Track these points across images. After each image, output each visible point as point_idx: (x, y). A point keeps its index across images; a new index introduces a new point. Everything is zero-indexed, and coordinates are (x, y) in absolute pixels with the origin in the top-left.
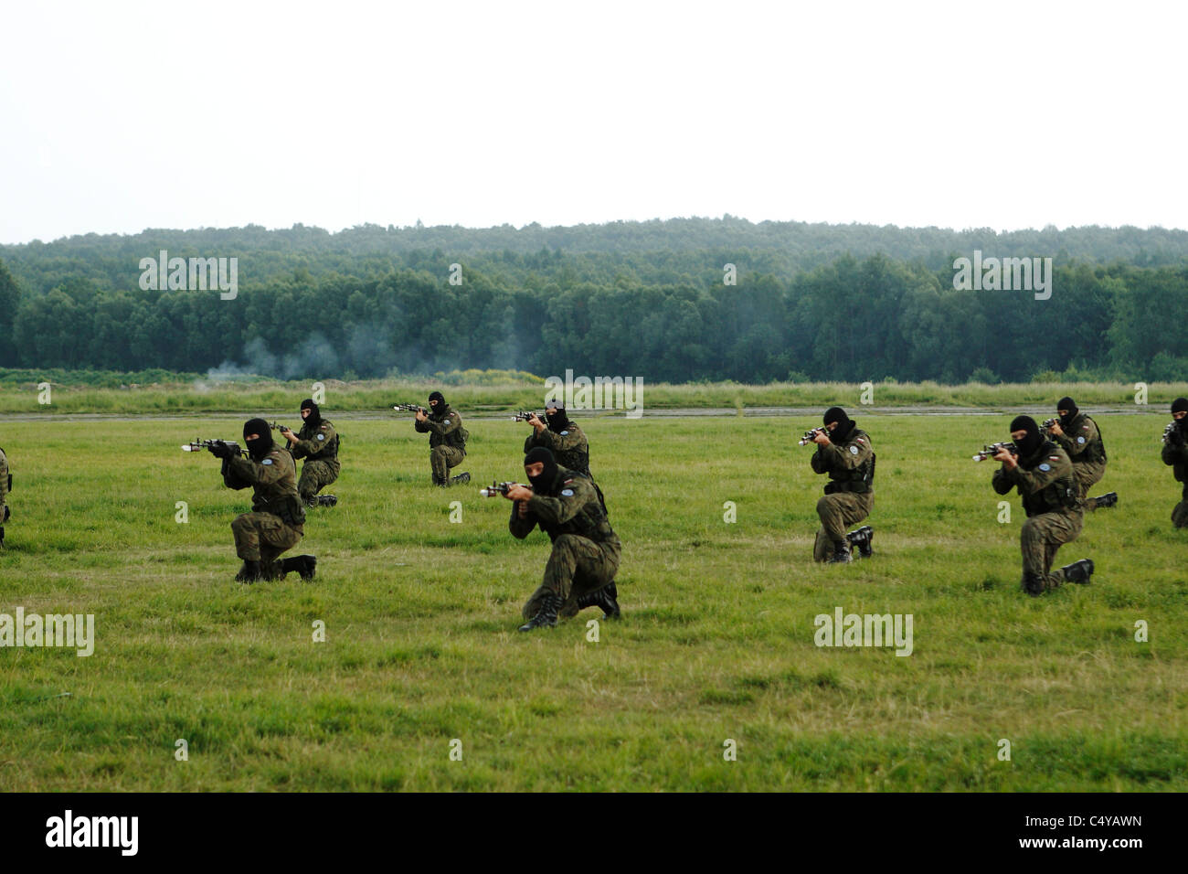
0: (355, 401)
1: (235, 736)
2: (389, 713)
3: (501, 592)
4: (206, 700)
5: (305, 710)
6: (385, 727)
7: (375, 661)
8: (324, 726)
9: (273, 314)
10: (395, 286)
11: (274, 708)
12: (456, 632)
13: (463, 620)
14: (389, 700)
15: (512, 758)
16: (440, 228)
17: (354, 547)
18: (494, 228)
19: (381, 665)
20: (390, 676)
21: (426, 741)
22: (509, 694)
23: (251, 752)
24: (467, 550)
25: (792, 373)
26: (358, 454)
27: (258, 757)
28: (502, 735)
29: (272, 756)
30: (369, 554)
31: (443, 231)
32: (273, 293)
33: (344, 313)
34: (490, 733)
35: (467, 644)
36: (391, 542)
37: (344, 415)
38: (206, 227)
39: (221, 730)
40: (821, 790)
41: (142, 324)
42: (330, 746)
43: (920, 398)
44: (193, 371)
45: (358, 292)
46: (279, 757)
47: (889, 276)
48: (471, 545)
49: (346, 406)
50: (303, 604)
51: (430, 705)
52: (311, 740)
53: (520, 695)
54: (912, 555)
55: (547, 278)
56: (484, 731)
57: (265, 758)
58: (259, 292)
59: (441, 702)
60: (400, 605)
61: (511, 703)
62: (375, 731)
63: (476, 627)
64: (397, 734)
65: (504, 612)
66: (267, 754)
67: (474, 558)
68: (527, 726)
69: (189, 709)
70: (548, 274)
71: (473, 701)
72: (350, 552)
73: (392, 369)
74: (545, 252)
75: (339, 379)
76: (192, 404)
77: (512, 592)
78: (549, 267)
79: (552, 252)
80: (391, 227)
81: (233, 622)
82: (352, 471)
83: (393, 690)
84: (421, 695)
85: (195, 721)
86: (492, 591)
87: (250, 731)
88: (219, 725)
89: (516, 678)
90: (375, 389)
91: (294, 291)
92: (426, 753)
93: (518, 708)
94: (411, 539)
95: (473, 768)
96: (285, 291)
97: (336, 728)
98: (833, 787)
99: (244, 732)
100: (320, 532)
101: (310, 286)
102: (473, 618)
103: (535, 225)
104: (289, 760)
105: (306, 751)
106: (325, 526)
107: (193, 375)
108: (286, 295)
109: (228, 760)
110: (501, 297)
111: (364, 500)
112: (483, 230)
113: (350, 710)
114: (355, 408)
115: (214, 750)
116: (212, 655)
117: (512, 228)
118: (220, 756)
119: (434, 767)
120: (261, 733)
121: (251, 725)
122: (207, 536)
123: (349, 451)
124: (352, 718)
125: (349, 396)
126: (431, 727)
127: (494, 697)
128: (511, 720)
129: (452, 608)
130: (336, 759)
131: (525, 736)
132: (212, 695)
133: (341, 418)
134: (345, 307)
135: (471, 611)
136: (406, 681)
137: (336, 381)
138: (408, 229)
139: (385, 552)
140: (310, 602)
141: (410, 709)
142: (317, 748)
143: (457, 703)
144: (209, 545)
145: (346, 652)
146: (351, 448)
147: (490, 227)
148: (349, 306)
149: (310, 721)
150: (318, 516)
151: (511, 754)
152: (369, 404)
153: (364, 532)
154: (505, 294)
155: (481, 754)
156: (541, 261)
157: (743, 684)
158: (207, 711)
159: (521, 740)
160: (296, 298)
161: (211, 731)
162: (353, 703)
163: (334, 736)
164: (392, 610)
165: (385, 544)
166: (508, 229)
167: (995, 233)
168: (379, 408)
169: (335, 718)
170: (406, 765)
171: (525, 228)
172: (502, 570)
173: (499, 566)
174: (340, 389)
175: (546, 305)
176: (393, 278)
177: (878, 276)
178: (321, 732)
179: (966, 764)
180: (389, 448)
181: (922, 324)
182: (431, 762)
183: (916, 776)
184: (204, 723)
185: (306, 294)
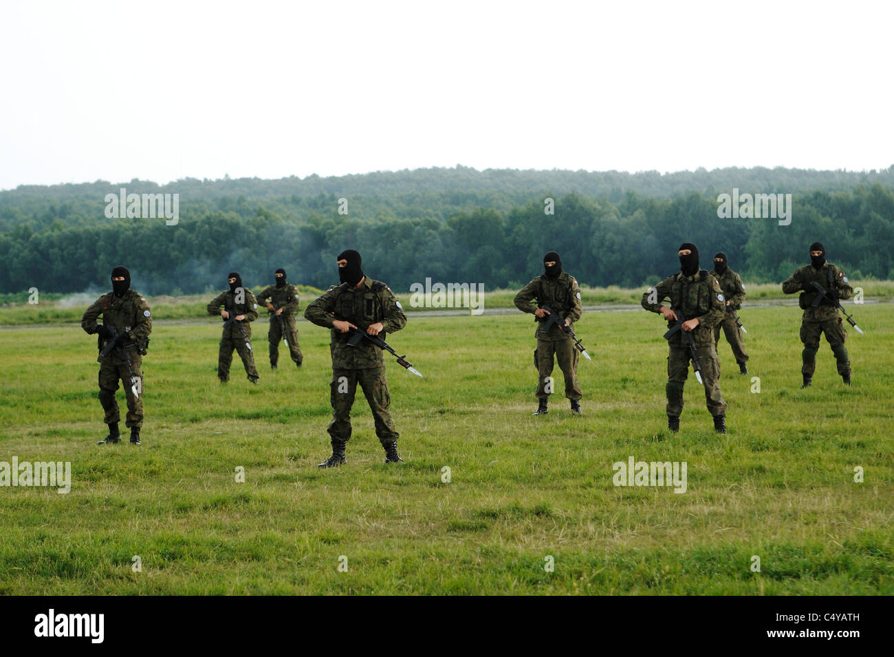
0: (181, 311)
1: (96, 565)
2: (213, 544)
3: (296, 451)
4: (73, 539)
5: (149, 544)
6: (210, 555)
7: (201, 506)
8: (163, 556)
9: (118, 248)
10: (209, 224)
11: (126, 543)
12: (262, 482)
13: (267, 473)
14: (212, 535)
15: (306, 576)
16: (243, 180)
17: (184, 421)
18: (284, 179)
19: (206, 508)
20: (213, 517)
21: (242, 565)
22: (304, 528)
23: (108, 577)
24: (269, 421)
25: (511, 283)
26: (185, 351)
28: (299, 559)
29: (125, 578)
30: (195, 426)
31: (245, 182)
32: (117, 232)
33: (171, 245)
34: (289, 558)
35: (270, 491)
36: (211, 416)
37: (174, 322)
38: (65, 183)
39: (85, 561)
40: (540, 593)
41: (18, 257)
42: (168, 570)
43: (608, 299)
44: (57, 291)
45: (181, 229)
46: (130, 580)
47: (582, 208)
48: (272, 417)
49: (174, 315)
50: (146, 465)
51: (244, 538)
52: (154, 566)
53: (311, 529)
54: (604, 415)
55: (325, 215)
56: (285, 556)
57: (120, 581)
58: (107, 231)
59: (252, 535)
60: (219, 463)
61: (305, 534)
62: (202, 558)
63: (277, 478)
64: (219, 559)
65: (298, 467)
66: (121, 578)
67: (275, 427)
68: (317, 551)
69: (61, 545)
70: (325, 212)
71: (277, 534)
72: (180, 425)
73: (209, 287)
74: (322, 196)
75: (169, 295)
76: (58, 316)
77: (304, 451)
78: (326, 208)
79: (328, 195)
80: (206, 180)
81: (93, 480)
82: (180, 363)
83: (216, 527)
84: (237, 530)
85: (65, 554)
86: (288, 451)
87: (108, 561)
88: (84, 557)
89: (308, 515)
90: (196, 302)
91: (133, 229)
92: (241, 574)
93: (310, 538)
94: (226, 414)
95: (277, 584)
96: (126, 230)
97: (173, 557)
98: (549, 591)
99: (103, 562)
100: (157, 410)
101: (145, 225)
102: (275, 472)
103: (314, 176)
104: (137, 582)
105: (150, 575)
106: (161, 405)
107: (58, 295)
108: (127, 233)
109: (91, 583)
110: (290, 231)
111: (190, 385)
112: (275, 181)
113: (183, 543)
114: (182, 316)
115: (81, 577)
116: (78, 504)
117: (297, 178)
118: (85, 581)
119: (248, 584)
120: (116, 562)
121: (108, 556)
122: (71, 415)
123: (178, 349)
124: (185, 549)
125: (177, 308)
126: (245, 554)
127: (292, 530)
128: (305, 547)
129: (259, 464)
130: (174, 580)
131: (316, 559)
132: (78, 535)
133: (172, 325)
134: (172, 241)
135: (273, 466)
136: (226, 520)
137: (167, 297)
138: (219, 181)
139: (207, 424)
140: (150, 463)
141: (229, 541)
142: (159, 572)
143: (264, 536)
144: (73, 422)
145: (179, 500)
146: (180, 346)
148: (175, 240)
149: (153, 552)
150: (156, 398)
151: (305, 573)
152: (192, 314)
153: (190, 409)
154: (293, 228)
155: (283, 573)
156: (320, 202)
157: (479, 516)
158: (75, 547)
159: (313, 562)
160: (135, 235)
161: (78, 561)
162: (185, 538)
163: (172, 563)
164: (213, 467)
165: (207, 418)
166: (294, 179)
167: (659, 174)
169: (172, 550)
170: (227, 583)
171: (307, 179)
172: (295, 435)
173: (293, 432)
174: (170, 302)
175: (325, 237)
176: (208, 218)
177: (572, 207)
178: (162, 561)
179: (648, 570)
180: (208, 346)
181: (607, 243)
182: (245, 580)
183: (610, 581)
184: (72, 556)
185: (142, 231)
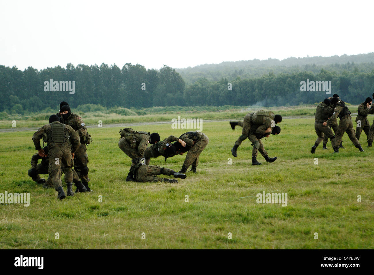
0: (289, 113)
1: (258, 218)
2: (305, 210)
3: (338, 171)
4: (248, 207)
5: (279, 210)
6: (304, 215)
7: (300, 195)
8: (285, 215)
9: (263, 86)
10: (301, 76)
11: (269, 210)
12: (325, 185)
13: (326, 181)
14: (305, 206)
15: (345, 224)
16: (315, 57)
17: (292, 159)
18: (332, 57)
19: (302, 196)
20: (304, 199)
21: (317, 219)
22: (343, 204)
23: (263, 223)
24: (327, 159)
26: (291, 130)
27: (265, 225)
28: (341, 217)
29: (270, 224)
30: (296, 161)
31: (315, 58)
32: (263, 80)
33: (285, 85)
34: (337, 216)
35: (328, 188)
36: (303, 157)
37: (287, 117)
38: (241, 60)
39: (253, 216)
41: (222, 91)
42: (287, 221)
44: (238, 105)
45: (290, 79)
46: (271, 225)
48: (328, 157)
49: (287, 115)
50: (276, 177)
51: (318, 208)
52: (281, 219)
53: (346, 204)
55: (350, 72)
56: (335, 216)
57: (267, 225)
58: (259, 80)
59: (321, 207)
60: (307, 177)
61: (344, 207)
62: (301, 216)
63: (332, 183)
64: (308, 217)
65: (340, 178)
66: (268, 224)
67: (330, 161)
68: (349, 214)
69: (243, 210)
70: (350, 70)
71: (332, 206)
72: (290, 160)
73: (301, 102)
74: (348, 63)
75: (284, 106)
76: (239, 116)
77: (343, 172)
78: (350, 68)
79: (351, 63)
80: (299, 58)
81: (255, 183)
82: (290, 135)
83: (306, 203)
84: (315, 205)
85: (245, 214)
86: (336, 172)
87: (262, 217)
88: (252, 215)
89: (344, 199)
90: (296, 109)
91: (269, 79)
92: (317, 223)
93: (346, 208)
94: (309, 156)
95: (332, 227)
96: (267, 79)
97: (289, 215)
99: (260, 217)
100: (281, 154)
101: (274, 77)
102: (330, 180)
103: (345, 55)
104: (275, 225)
105: (280, 223)
106: (282, 152)
107: (238, 107)
108: (267, 80)
109: (256, 226)
110: (335, 78)
111: (294, 144)
112: (328, 57)
113: (293, 210)
114: (289, 115)
115: (252, 223)
116: (249, 194)
117: (338, 56)
118: (253, 225)
119: (320, 227)
120: (266, 217)
121: (262, 215)
122: (245, 157)
123: (289, 129)
124: (294, 212)
125: (288, 112)
126: (319, 215)
127: (338, 205)
128: (344, 212)
129: (323, 177)
130: (289, 225)
131: (349, 217)
132: (250, 206)
133: (285, 119)
134: (285, 83)
135: (329, 178)
136: (309, 199)
137: (283, 107)
138: (304, 58)
139: (301, 160)
140: (278, 176)
141: (312, 209)
142: (283, 222)
143: (326, 207)
144: (246, 159)
145: (291, 192)
146: (289, 128)
147: (330, 56)
148: (287, 83)
149: (281, 213)
150: (280, 149)
151: (344, 223)
152: (294, 114)
153: (295, 154)
154: (337, 77)
155: (335, 223)
156: (347, 67)
158: (249, 211)
159: (347, 218)
160: (270, 81)
161: (250, 217)
162: (294, 207)
163: (288, 218)
164: (304, 178)
165: (301, 158)
166: (336, 57)
168: (297, 115)
169: (288, 212)
170: (311, 227)
171: (342, 56)
172: (338, 165)
173: (337, 164)
174: (285, 109)
175: (350, 80)
176: (300, 73)
178: (284, 217)
180: (301, 127)
182: (319, 225)
184: (248, 215)
185: (273, 80)
